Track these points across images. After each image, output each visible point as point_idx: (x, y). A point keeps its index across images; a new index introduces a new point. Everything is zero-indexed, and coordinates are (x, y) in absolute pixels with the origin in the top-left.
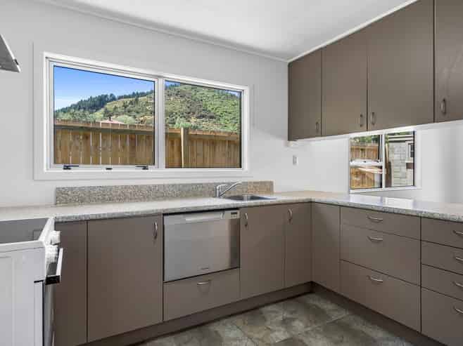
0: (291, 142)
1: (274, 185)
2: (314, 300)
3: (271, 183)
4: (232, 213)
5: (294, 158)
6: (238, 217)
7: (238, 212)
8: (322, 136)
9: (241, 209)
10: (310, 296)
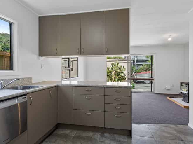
0: (41, 57)
1: (33, 79)
2: (60, 131)
3: (31, 78)
4: (23, 98)
5: (42, 65)
6: (27, 100)
7: (26, 96)
8: (59, 55)
9: (28, 94)
10: (57, 130)
